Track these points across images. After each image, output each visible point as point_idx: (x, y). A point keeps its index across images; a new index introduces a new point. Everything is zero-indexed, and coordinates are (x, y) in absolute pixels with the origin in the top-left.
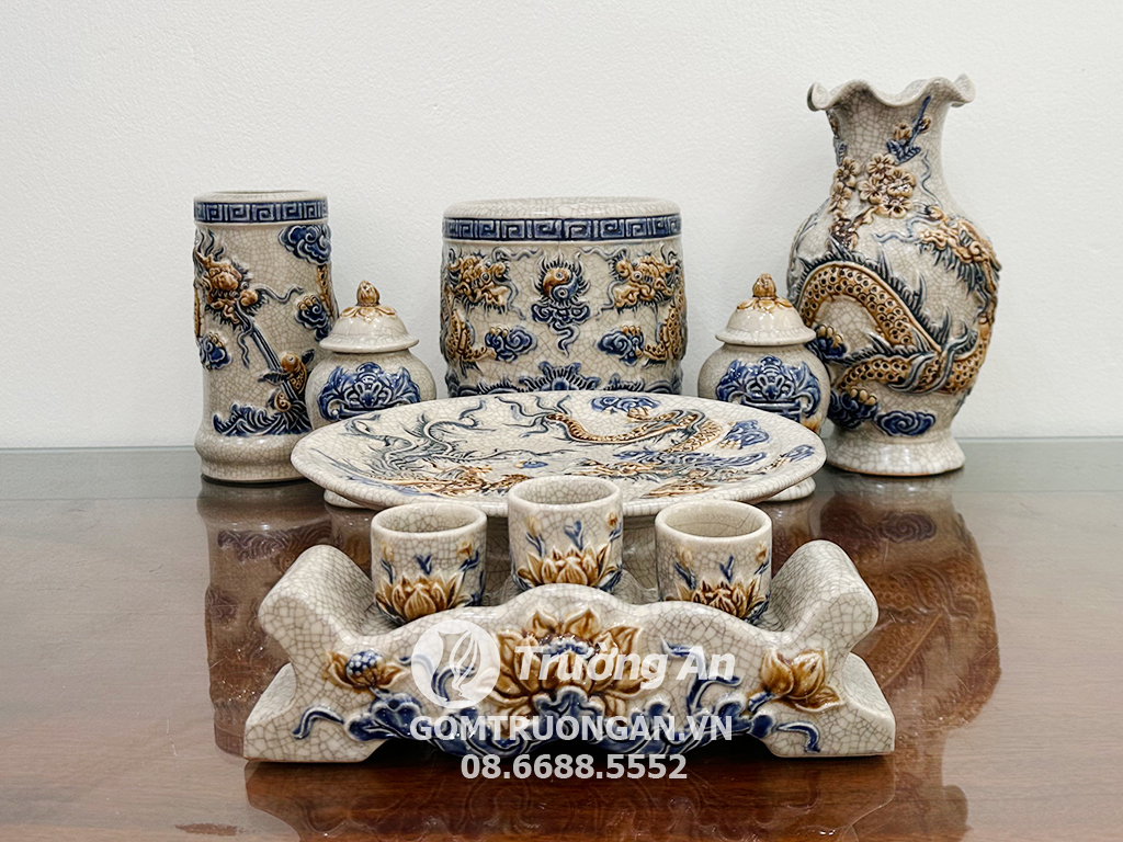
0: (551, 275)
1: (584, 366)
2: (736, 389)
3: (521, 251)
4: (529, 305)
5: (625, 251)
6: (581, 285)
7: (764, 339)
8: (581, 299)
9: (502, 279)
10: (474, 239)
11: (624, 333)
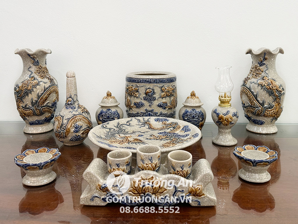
0: (148, 90)
1: (154, 110)
2: (186, 116)
3: (141, 85)
4: (143, 97)
5: (163, 86)
6: (154, 93)
7: (192, 105)
8: (154, 96)
9: (137, 91)
10: (132, 82)
11: (163, 103)
